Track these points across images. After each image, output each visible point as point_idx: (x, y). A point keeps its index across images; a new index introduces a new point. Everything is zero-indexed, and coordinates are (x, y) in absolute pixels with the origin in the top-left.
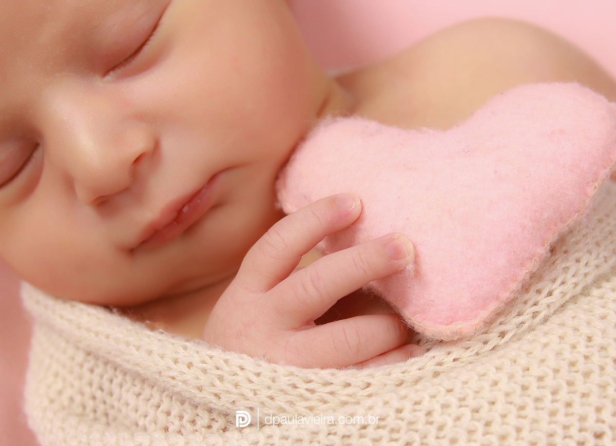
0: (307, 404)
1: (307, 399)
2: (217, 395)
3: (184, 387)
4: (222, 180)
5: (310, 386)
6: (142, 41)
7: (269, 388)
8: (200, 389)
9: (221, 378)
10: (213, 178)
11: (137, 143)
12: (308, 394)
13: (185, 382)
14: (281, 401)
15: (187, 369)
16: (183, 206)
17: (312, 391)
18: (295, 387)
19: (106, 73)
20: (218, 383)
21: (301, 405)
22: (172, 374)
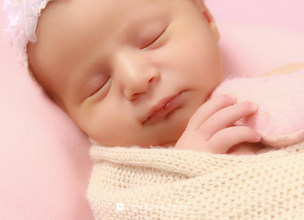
0: (214, 167)
1: (215, 165)
2: (177, 165)
3: (164, 164)
4: (184, 94)
5: (216, 160)
6: (158, 36)
7: (199, 160)
8: (170, 164)
9: (179, 158)
10: (180, 93)
11: (152, 73)
12: (215, 163)
13: (164, 162)
14: (204, 166)
15: (165, 156)
16: (167, 102)
17: (217, 162)
18: (209, 160)
19: (142, 48)
20: (178, 160)
21: (212, 168)
22: (158, 159)
